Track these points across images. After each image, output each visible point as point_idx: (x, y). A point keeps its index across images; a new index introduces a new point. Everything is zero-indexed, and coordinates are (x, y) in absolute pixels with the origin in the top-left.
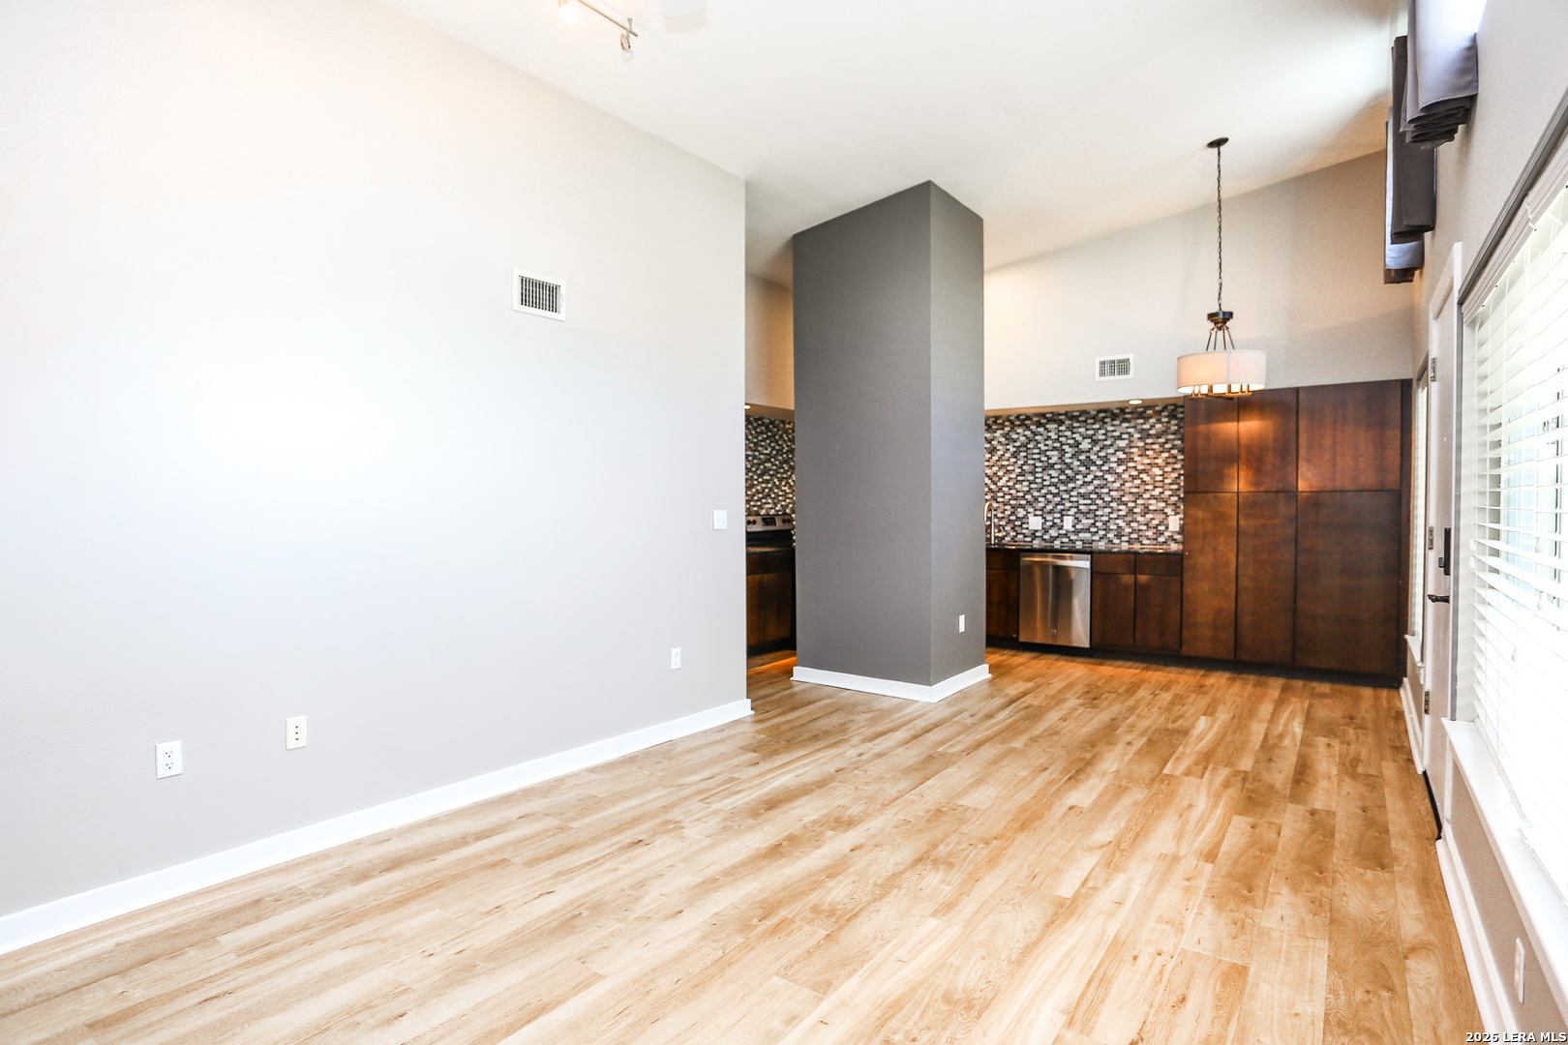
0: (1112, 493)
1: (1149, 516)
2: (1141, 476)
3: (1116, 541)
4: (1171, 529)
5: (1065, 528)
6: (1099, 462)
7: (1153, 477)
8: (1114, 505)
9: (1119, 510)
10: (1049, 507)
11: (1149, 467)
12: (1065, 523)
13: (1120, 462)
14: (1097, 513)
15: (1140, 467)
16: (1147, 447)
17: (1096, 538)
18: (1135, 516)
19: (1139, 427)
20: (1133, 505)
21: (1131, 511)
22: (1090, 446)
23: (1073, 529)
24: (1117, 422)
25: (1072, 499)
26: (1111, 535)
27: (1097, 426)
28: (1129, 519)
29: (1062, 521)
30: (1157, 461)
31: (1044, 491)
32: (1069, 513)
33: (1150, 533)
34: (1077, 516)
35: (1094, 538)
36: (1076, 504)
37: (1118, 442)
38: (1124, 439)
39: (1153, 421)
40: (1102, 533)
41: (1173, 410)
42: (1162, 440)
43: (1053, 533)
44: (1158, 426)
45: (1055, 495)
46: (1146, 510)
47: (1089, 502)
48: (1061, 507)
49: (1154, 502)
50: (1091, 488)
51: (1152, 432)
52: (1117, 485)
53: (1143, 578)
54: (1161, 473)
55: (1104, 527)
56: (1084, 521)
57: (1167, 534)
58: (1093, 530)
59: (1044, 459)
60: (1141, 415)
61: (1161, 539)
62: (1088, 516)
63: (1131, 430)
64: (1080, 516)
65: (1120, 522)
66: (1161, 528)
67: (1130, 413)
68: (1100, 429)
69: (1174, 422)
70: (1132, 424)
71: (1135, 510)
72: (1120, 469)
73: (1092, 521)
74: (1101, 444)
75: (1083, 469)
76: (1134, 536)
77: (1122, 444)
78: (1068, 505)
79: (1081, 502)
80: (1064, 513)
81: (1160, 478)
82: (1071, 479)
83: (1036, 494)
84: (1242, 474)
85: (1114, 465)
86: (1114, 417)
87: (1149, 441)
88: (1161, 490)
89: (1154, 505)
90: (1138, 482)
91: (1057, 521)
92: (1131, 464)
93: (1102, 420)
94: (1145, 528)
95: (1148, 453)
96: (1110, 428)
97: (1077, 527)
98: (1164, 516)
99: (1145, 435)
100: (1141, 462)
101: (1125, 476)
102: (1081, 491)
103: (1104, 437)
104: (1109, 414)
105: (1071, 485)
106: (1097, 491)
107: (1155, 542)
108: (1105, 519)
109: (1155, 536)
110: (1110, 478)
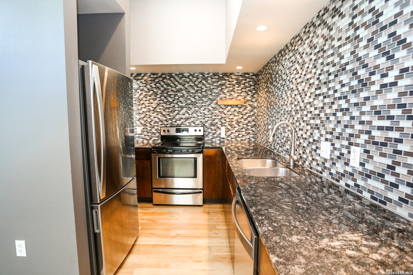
5: (351, 164)
10: (338, 130)
12: (352, 156)
14: (400, 147)
17: (394, 196)
23: (360, 169)
25: (364, 118)
29: (349, 152)
31: (335, 107)
32: (358, 141)
34: (368, 147)
35: (390, 195)
36: (367, 128)
43: (340, 167)
45: (345, 111)
47: (387, 123)
48: (349, 131)
50: (392, 95)
56: (377, 158)
58: (390, 178)
59: (337, 60)
62: (384, 150)
64: (371, 148)
75: (382, 61)
78: (358, 127)
79: (377, 123)
80: (353, 140)
82: (364, 84)
83: (328, 111)
91: (345, 151)
97: (367, 166)
102: (377, 103)
105: (364, 94)
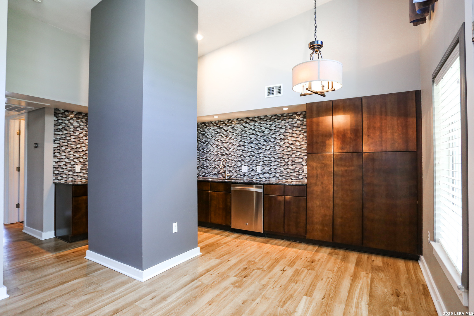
0: (278, 155)
1: (295, 166)
2: (291, 146)
3: (280, 178)
4: (304, 172)
5: (258, 171)
6: (272, 140)
7: (296, 147)
8: (279, 160)
9: (282, 163)
10: (251, 162)
11: (294, 142)
12: (258, 169)
13: (282, 140)
14: (272, 164)
15: (290, 142)
16: (294, 132)
17: (271, 176)
18: (288, 166)
19: (290, 123)
20: (287, 160)
21: (287, 163)
22: (268, 132)
23: (261, 172)
24: (280, 121)
25: (261, 158)
26: (278, 175)
27: (271, 123)
28: (285, 167)
29: (256, 168)
30: (298, 139)
31: (248, 154)
32: (259, 164)
33: (295, 174)
34: (263, 166)
35: (270, 176)
36: (262, 160)
37: (280, 130)
38: (283, 129)
39: (296, 120)
40: (274, 174)
41: (305, 114)
42: (300, 129)
43: (253, 174)
44: (298, 122)
45: (253, 156)
46: (294, 162)
47: (268, 159)
48: (255, 162)
49: (297, 159)
50: (269, 152)
51: (296, 125)
52: (280, 151)
53: (287, 198)
54: (300, 145)
55: (275, 171)
56: (266, 168)
57: (303, 174)
58: (270, 172)
59: (249, 139)
60: (291, 117)
61: (300, 177)
62: (268, 166)
63: (286, 124)
64: (264, 166)
65: (282, 169)
66: (300, 171)
67: (286, 116)
68: (273, 124)
69: (305, 120)
70: (287, 121)
71: (288, 163)
72: (282, 143)
73: (269, 168)
74: (273, 131)
75: (265, 143)
76: (288, 175)
77: (282, 131)
78: (259, 160)
79: (265, 159)
80: (257, 164)
81: (300, 147)
82: (260, 148)
83: (245, 155)
84: (335, 143)
85: (279, 141)
86: (279, 118)
87: (294, 129)
88: (300, 153)
89: (297, 160)
90: (289, 149)
91: (254, 168)
92: (286, 141)
93: (274, 120)
94: (293, 171)
95: (294, 135)
96: (277, 124)
97: (263, 171)
98: (301, 166)
99: (292, 126)
100: (291, 140)
101: (284, 146)
102: (265, 154)
103: (274, 128)
104: (277, 117)
105: (260, 151)
106: (272, 153)
107: (297, 179)
108: (275, 167)
109: (297, 176)
110: (277, 147)
